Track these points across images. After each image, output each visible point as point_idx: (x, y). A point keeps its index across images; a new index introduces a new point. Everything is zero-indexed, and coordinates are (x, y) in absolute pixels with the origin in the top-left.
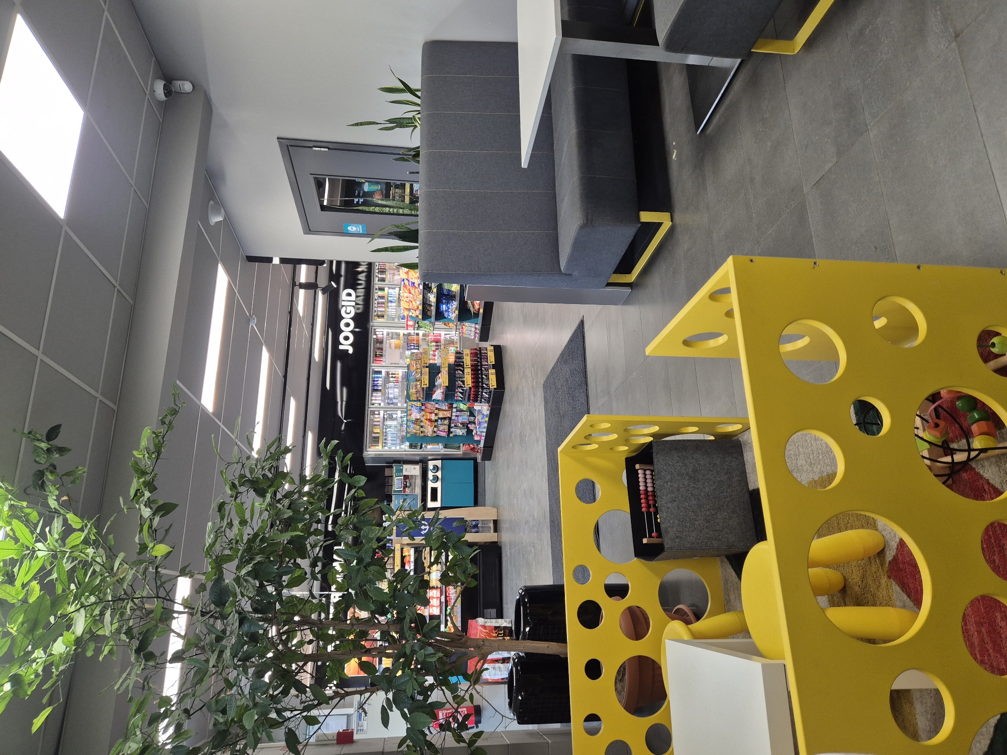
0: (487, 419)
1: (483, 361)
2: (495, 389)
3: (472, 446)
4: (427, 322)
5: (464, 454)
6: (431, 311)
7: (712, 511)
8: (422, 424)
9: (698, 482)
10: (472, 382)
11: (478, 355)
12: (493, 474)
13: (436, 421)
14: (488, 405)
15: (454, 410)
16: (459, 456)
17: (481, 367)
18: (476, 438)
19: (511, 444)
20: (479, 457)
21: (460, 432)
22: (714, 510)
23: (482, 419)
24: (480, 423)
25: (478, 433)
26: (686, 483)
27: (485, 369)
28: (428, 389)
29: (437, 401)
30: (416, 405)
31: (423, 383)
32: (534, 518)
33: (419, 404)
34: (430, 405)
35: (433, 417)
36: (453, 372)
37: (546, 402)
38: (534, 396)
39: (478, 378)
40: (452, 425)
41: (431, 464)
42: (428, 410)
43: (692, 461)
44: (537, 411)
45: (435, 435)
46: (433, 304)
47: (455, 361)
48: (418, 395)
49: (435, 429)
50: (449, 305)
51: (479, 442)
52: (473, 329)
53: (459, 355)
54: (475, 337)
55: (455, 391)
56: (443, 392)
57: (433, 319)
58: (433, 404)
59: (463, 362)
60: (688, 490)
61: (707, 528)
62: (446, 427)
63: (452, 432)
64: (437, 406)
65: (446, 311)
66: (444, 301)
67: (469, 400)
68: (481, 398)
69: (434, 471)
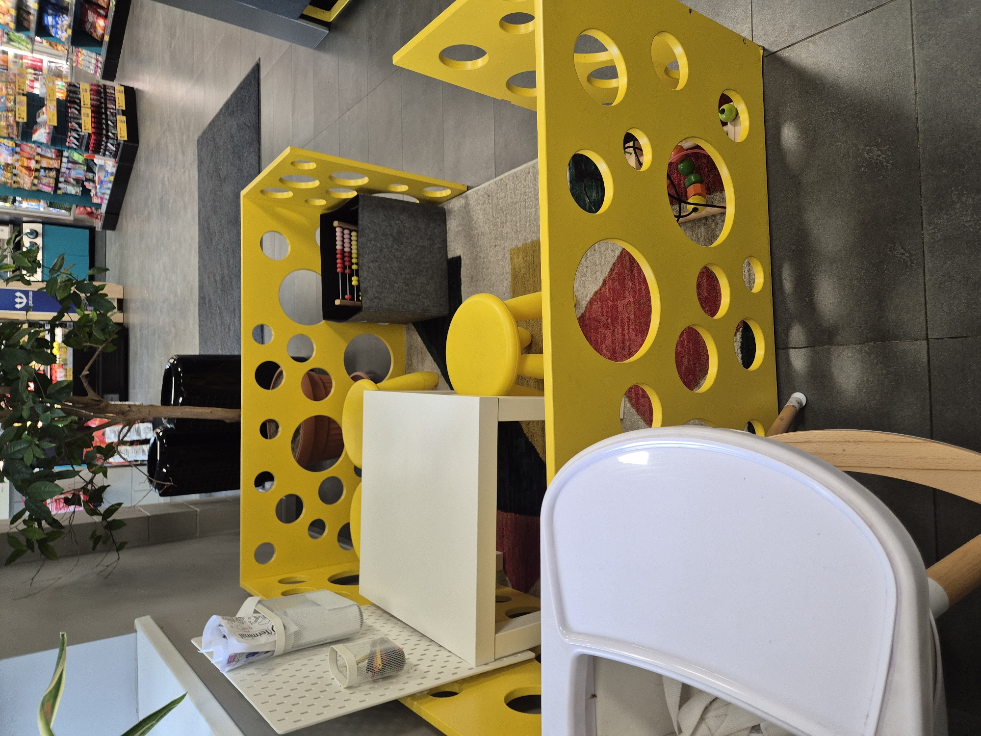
0: (112, 178)
1: (108, 102)
2: (124, 141)
3: (89, 209)
4: (22, 35)
5: (75, 220)
6: (29, 21)
7: (412, 275)
8: (15, 171)
9: (401, 244)
10: (92, 127)
11: (101, 96)
12: (117, 246)
13: (37, 170)
14: (114, 160)
15: (65, 160)
16: (68, 222)
17: (106, 111)
18: (96, 200)
19: (146, 212)
20: (98, 224)
21: (72, 190)
22: (414, 274)
23: (105, 177)
24: (101, 182)
25: (99, 194)
26: (390, 244)
27: (112, 113)
28: (25, 126)
29: (39, 144)
30: (6, 144)
31: (17, 116)
32: (176, 295)
33: (11, 144)
34: (28, 148)
35: (33, 165)
36: (64, 110)
37: (201, 162)
38: (183, 154)
39: (101, 124)
40: (62, 179)
41: (27, 228)
42: (25, 154)
43: (397, 222)
44: (187, 172)
45: (34, 188)
46: (32, 11)
47: (68, 96)
48: (10, 131)
49: (36, 181)
50: (57, 19)
51: (99, 206)
52: (94, 61)
53: (73, 90)
54: (96, 72)
55: (66, 136)
56: (49, 133)
57: (32, 33)
58: (32, 147)
59: (80, 99)
60: (391, 251)
61: (406, 291)
62: (52, 182)
63: (60, 189)
64: (39, 150)
65: (53, 26)
66: (50, 11)
67: (87, 149)
68: (105, 150)
69: (31, 236)
